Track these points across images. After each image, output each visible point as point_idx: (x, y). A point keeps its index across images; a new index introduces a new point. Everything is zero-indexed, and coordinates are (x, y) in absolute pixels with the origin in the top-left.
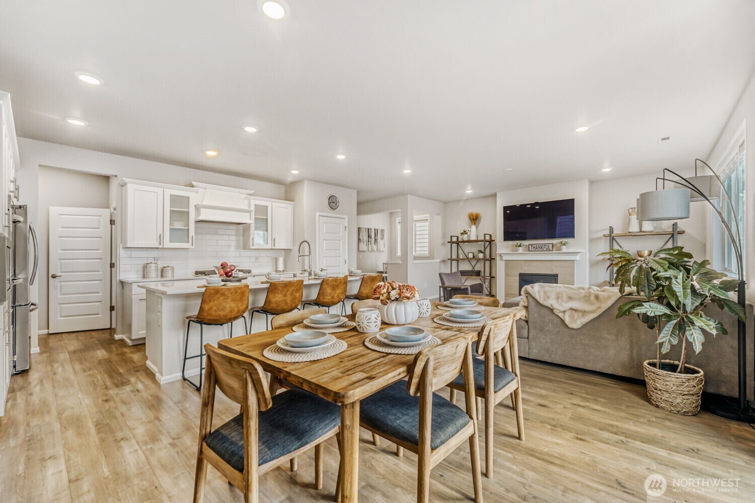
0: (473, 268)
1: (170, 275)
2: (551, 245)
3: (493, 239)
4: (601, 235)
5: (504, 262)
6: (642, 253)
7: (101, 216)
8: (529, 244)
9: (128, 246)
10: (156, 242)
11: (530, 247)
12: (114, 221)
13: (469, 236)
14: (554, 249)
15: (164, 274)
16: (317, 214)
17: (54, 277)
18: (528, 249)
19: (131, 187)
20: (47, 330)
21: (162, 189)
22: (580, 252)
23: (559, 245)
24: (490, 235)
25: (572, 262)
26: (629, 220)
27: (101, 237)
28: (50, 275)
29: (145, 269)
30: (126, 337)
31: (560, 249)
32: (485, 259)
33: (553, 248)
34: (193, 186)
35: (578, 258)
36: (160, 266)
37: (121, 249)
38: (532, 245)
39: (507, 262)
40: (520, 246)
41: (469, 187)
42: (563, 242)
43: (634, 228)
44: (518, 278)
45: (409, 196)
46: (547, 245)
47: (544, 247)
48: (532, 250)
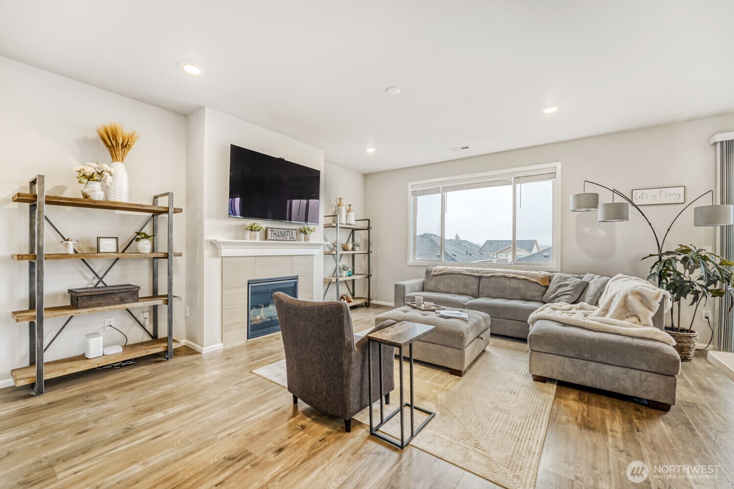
0: (101, 280)
5: (219, 260)
8: (267, 228)
11: (270, 232)
22: (323, 244)
25: (312, 256)
35: (318, 251)
46: (291, 231)
47: (287, 235)
48: (273, 238)
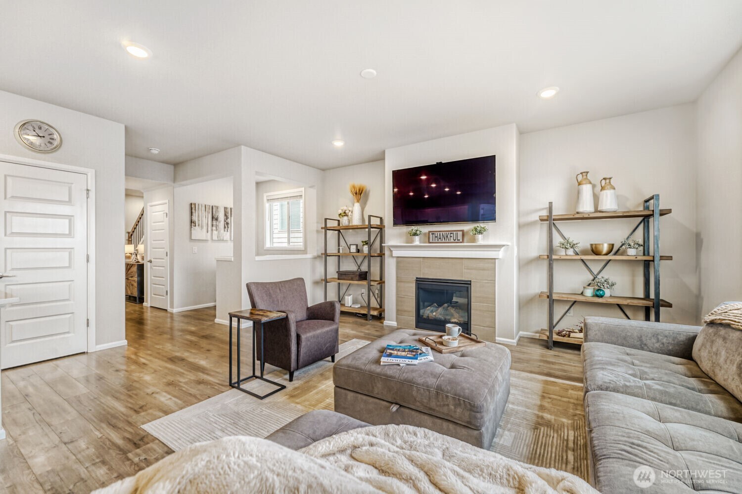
0: (359, 268)
2: (460, 234)
4: (535, 217)
5: (395, 259)
6: (600, 248)
8: (429, 232)
11: (431, 236)
13: (351, 220)
14: (465, 240)
18: (428, 237)
22: (504, 246)
23: (471, 233)
24: (381, 218)
25: (494, 260)
26: (579, 193)
31: (473, 240)
32: (370, 256)
33: (463, 240)
35: (500, 254)
38: (433, 233)
39: (400, 259)
40: (415, 234)
41: (339, 137)
42: (479, 229)
43: (586, 206)
44: (414, 285)
45: (242, 147)
46: (455, 232)
47: (451, 237)
48: (434, 241)
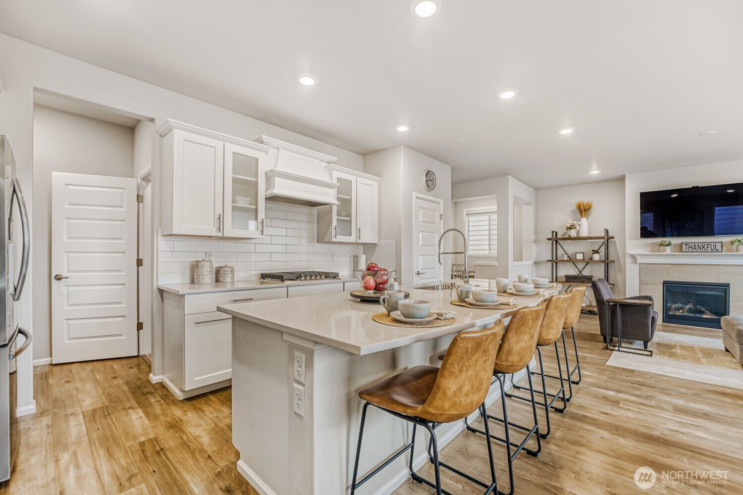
0: (581, 272)
1: (229, 279)
2: (719, 245)
3: (610, 235)
5: (638, 265)
7: (124, 189)
8: (682, 243)
9: (174, 233)
10: (213, 228)
11: (684, 246)
12: (142, 196)
13: (578, 233)
14: (725, 250)
15: (221, 278)
16: (414, 195)
17: (58, 278)
18: (681, 248)
19: (178, 135)
20: (49, 359)
21: (222, 143)
23: (732, 245)
27: (124, 221)
28: (53, 276)
29: (196, 270)
30: (167, 377)
31: (734, 250)
33: (722, 249)
34: (262, 142)
36: (215, 265)
37: (160, 237)
38: (686, 243)
39: (645, 265)
40: (669, 245)
41: (595, 166)
44: (661, 287)
46: (713, 244)
47: (708, 247)
48: (688, 251)
